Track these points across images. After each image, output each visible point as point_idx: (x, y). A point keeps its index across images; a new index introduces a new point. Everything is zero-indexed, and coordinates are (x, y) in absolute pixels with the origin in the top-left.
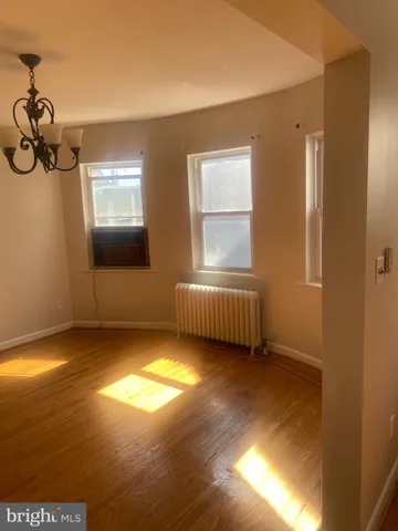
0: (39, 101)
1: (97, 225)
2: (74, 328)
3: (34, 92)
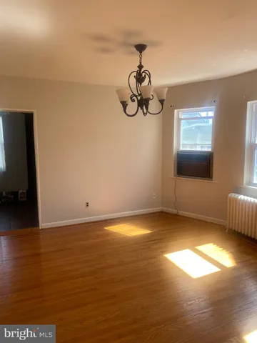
0: (143, 72)
1: (181, 149)
2: (162, 212)
3: (140, 67)
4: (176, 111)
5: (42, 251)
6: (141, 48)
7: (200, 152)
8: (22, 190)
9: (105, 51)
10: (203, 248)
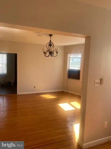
0: (51, 43)
2: (62, 91)
3: (50, 41)
4: (68, 54)
5: (18, 101)
6: (51, 35)
7: (77, 70)
8: (12, 81)
9: (40, 35)
10: (72, 103)
